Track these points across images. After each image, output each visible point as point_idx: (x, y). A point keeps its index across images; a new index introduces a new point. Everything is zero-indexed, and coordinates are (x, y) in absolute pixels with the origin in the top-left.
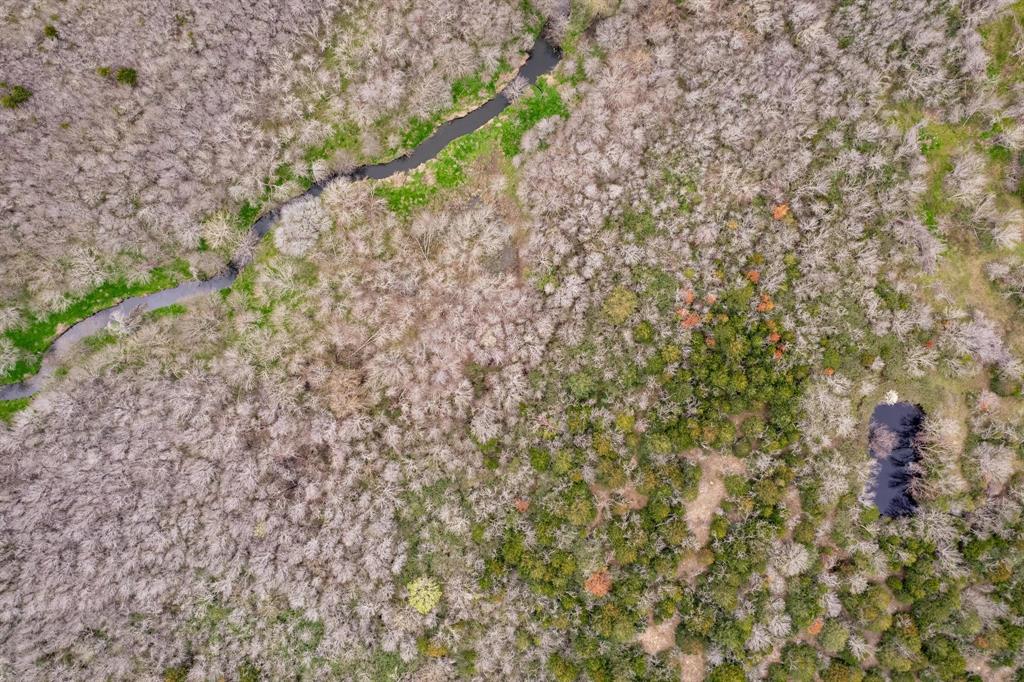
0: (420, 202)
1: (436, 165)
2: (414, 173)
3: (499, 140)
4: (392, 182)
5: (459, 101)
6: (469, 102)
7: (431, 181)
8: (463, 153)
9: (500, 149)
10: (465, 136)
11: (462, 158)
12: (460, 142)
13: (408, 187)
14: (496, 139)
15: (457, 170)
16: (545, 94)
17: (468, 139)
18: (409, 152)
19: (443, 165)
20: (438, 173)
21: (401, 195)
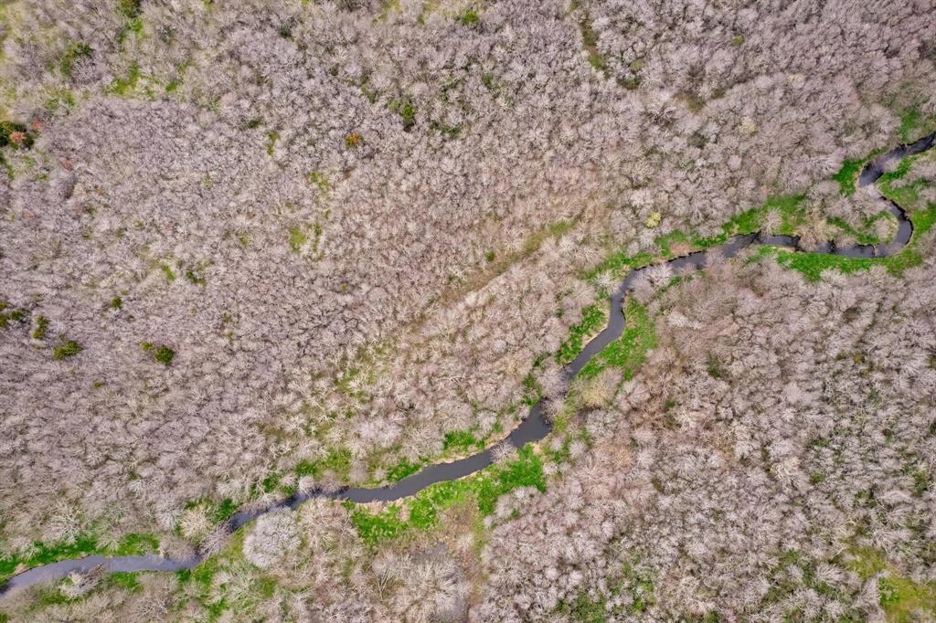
0: (389, 534)
1: (414, 503)
2: (391, 506)
3: (477, 494)
4: (369, 510)
5: (449, 448)
6: (457, 452)
7: (405, 517)
8: (441, 498)
9: (476, 502)
10: (446, 482)
11: (439, 503)
12: (440, 487)
13: (382, 517)
14: (474, 491)
15: (431, 513)
16: (529, 461)
17: (449, 486)
18: (392, 484)
19: (420, 505)
20: (413, 511)
21: (373, 524)
